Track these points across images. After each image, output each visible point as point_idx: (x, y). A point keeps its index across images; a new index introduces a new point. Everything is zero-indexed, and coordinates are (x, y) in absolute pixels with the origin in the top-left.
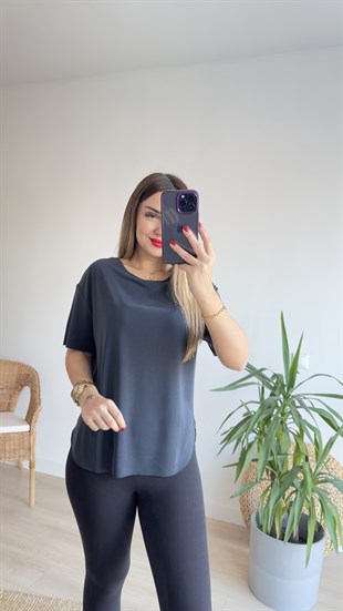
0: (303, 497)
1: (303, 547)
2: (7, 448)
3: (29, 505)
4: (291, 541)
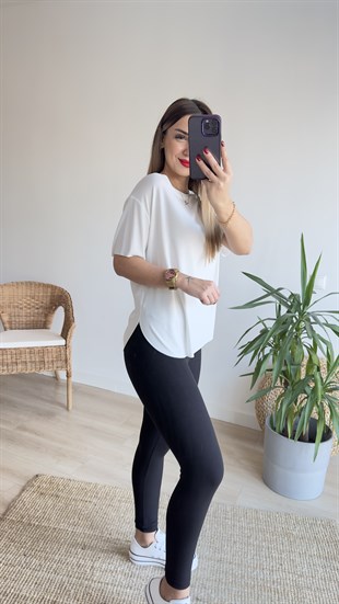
0: (314, 401)
1: (312, 445)
2: (46, 360)
3: (67, 409)
4: (301, 439)
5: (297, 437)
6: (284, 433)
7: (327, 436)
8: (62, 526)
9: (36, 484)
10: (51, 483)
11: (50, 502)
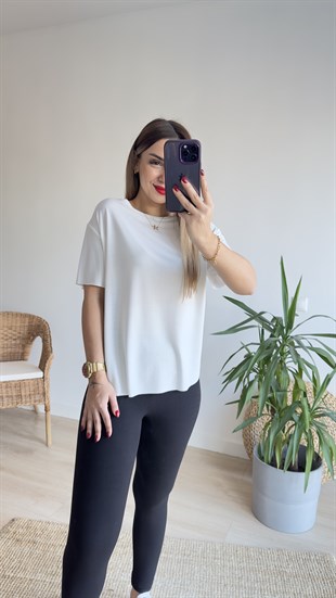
0: (302, 429)
1: (302, 475)
2: (23, 394)
3: (47, 445)
4: (290, 469)
5: (286, 467)
6: (273, 464)
7: (316, 464)
8: (39, 576)
9: (12, 530)
10: (28, 528)
11: (27, 549)
